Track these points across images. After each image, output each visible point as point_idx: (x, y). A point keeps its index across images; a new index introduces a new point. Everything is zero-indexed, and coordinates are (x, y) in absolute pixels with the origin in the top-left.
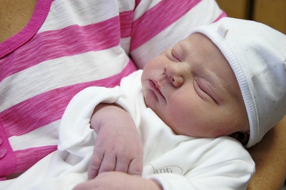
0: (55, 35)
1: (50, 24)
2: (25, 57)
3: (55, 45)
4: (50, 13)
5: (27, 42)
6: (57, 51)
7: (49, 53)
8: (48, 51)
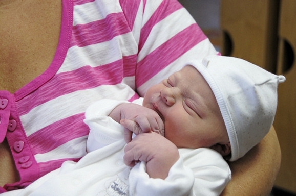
0: (70, 75)
1: (66, 67)
2: (47, 92)
3: (71, 83)
4: (66, 58)
5: (48, 81)
6: (72, 87)
7: (65, 89)
8: (65, 87)
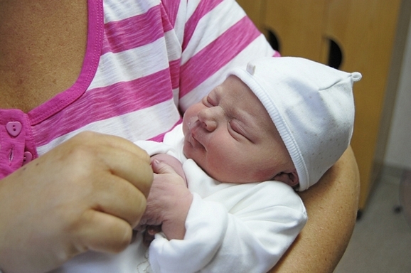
0: (104, 93)
4: (98, 69)
